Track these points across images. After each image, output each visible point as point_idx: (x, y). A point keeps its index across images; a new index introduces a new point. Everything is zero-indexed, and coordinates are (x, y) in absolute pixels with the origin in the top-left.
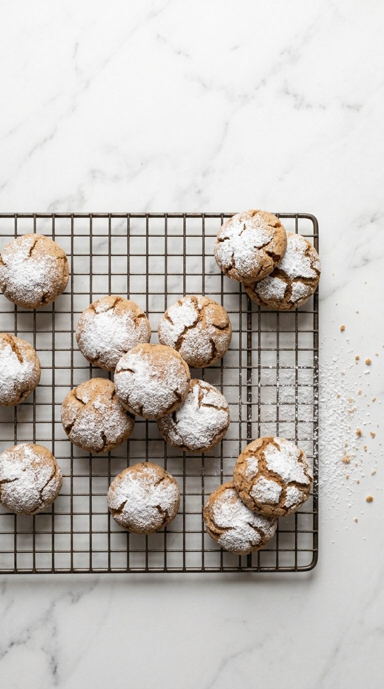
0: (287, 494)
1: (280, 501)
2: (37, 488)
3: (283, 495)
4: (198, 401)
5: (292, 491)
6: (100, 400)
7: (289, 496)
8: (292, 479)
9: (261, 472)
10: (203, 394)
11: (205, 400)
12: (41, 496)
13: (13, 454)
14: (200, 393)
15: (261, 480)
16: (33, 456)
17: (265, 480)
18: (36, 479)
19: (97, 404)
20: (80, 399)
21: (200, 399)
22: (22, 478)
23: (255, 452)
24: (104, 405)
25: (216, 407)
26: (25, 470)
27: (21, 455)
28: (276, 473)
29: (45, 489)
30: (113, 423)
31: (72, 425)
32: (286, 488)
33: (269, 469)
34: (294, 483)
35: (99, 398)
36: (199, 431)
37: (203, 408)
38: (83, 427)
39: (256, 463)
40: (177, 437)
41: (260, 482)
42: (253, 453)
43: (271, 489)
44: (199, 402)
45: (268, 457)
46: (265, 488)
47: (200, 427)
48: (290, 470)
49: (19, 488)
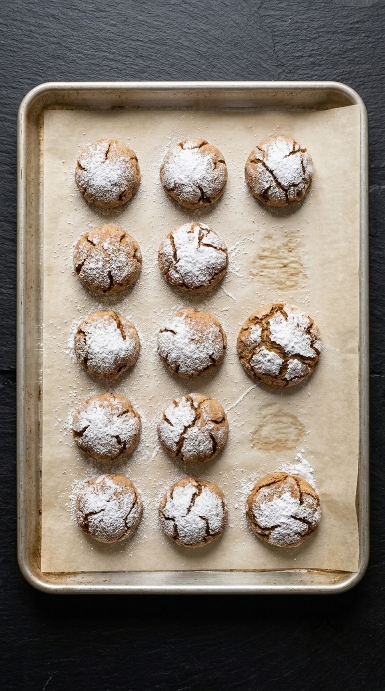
0: (288, 367)
1: (280, 373)
2: (122, 517)
3: (284, 367)
4: (198, 241)
5: (294, 364)
6: (108, 242)
7: (290, 369)
8: (296, 352)
9: (263, 341)
10: (203, 235)
11: (204, 241)
12: (126, 524)
13: (95, 486)
14: (200, 234)
15: (263, 350)
16: (114, 486)
17: (266, 352)
18: (120, 508)
19: (106, 245)
20: (91, 240)
21: (200, 239)
22: (107, 508)
23: (261, 319)
24: (111, 247)
25: (215, 248)
26: (109, 501)
27: (103, 488)
28: (279, 345)
29: (128, 517)
30: (120, 265)
31: (83, 264)
32: (287, 361)
33: (272, 340)
34: (297, 356)
35: (108, 240)
36: (198, 269)
37: (202, 247)
38: (92, 266)
39: (259, 332)
40: (177, 276)
41: (261, 352)
42: (259, 321)
43: (272, 361)
44: (200, 242)
45: (272, 327)
46: (265, 359)
47: (200, 266)
48: (295, 343)
49: (106, 519)
